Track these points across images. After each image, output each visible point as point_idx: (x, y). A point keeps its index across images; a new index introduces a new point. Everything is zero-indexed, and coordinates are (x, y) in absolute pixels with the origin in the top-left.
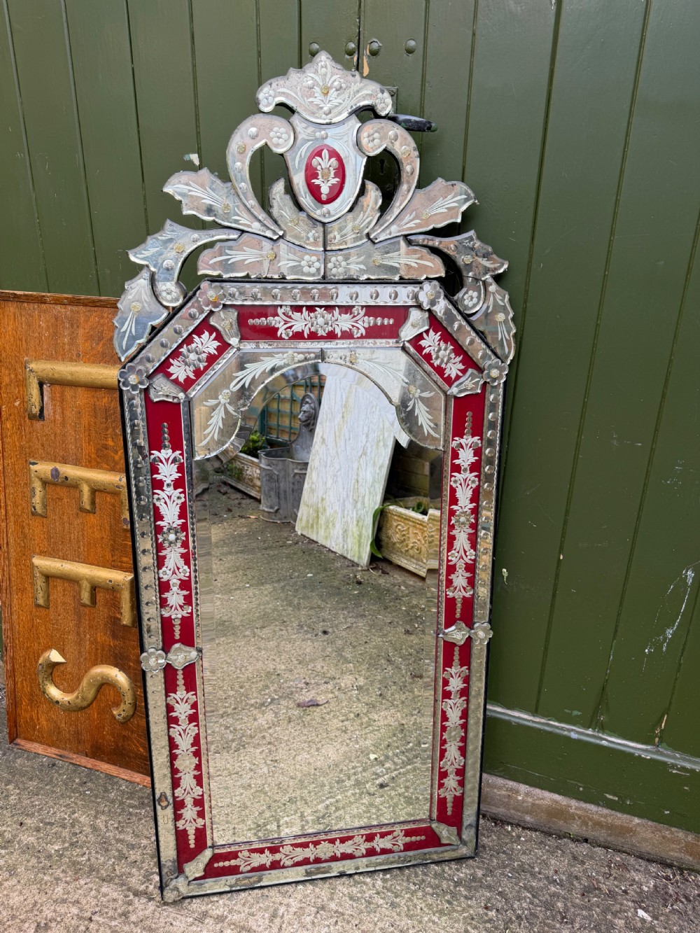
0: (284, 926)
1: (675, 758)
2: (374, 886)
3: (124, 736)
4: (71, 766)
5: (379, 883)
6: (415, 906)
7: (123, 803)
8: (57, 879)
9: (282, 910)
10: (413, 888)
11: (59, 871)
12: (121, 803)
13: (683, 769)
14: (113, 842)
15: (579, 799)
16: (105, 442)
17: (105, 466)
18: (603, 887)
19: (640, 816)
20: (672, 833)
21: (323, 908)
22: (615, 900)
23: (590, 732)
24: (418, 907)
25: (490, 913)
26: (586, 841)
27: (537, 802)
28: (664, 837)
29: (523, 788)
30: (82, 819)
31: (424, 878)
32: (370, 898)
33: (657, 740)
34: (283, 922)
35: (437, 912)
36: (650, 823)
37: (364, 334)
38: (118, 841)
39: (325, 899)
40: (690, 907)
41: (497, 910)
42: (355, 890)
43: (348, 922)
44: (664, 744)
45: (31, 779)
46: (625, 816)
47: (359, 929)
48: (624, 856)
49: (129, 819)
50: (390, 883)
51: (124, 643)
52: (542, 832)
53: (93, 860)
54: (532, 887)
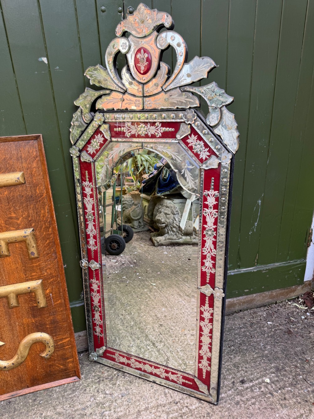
0: (172, 395)
1: (263, 267)
3: (50, 365)
4: (21, 397)
7: (64, 396)
12: (63, 396)
13: (267, 270)
14: (73, 413)
15: (236, 297)
16: (10, 216)
17: (12, 228)
18: (254, 321)
19: (255, 293)
20: (265, 294)
22: (260, 323)
23: (236, 270)
25: (232, 348)
26: (241, 311)
28: (263, 297)
33: (256, 264)
34: (170, 394)
36: (258, 294)
38: (75, 411)
40: (278, 314)
44: (258, 264)
46: (251, 295)
48: (253, 309)
49: (72, 400)
51: (41, 317)
54: (237, 333)
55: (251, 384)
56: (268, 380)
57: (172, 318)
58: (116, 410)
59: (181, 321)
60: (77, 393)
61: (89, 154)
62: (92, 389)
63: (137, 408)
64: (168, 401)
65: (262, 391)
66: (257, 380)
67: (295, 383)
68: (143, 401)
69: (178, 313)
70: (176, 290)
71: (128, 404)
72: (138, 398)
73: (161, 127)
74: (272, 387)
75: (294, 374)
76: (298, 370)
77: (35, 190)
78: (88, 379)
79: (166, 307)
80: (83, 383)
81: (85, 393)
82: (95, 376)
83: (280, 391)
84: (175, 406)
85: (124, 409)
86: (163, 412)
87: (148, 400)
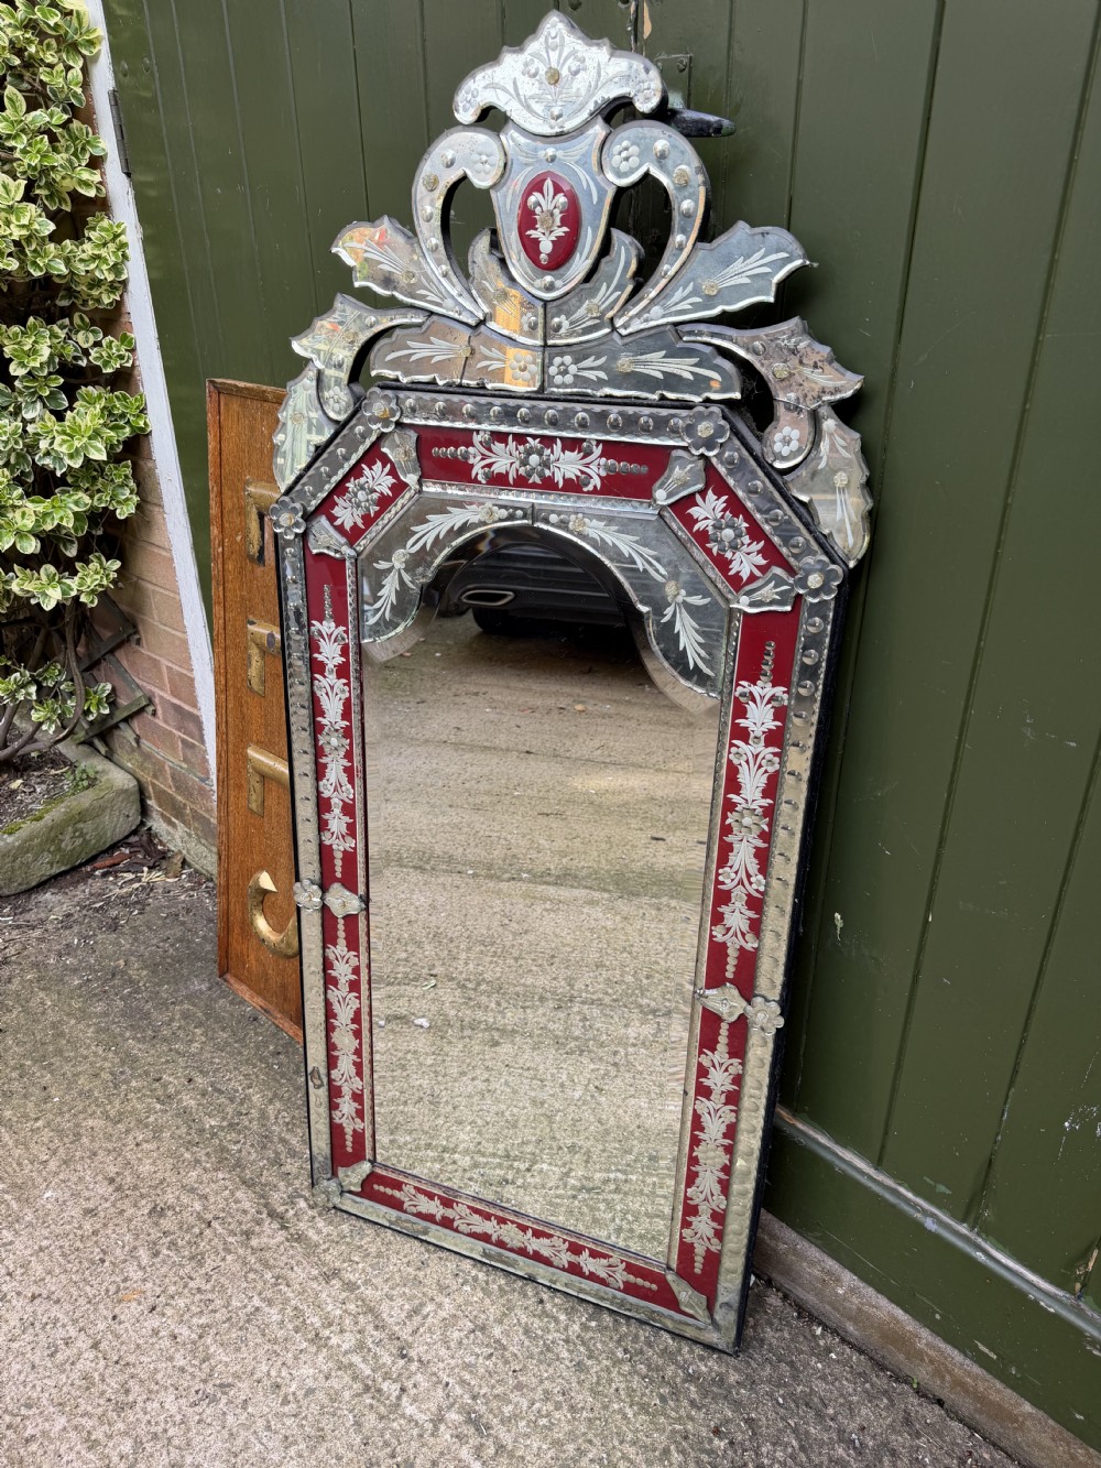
0: (421, 1330)
1: (1100, 1329)
2: (566, 1329)
5: (576, 1327)
6: (611, 1381)
8: (198, 1161)
9: (429, 1308)
10: (620, 1355)
11: (203, 1152)
14: (276, 1139)
15: (932, 1331)
21: (483, 1328)
24: (614, 1385)
25: (716, 1441)
26: (940, 1403)
27: (866, 1308)
28: (1072, 1457)
29: (848, 1278)
30: (255, 1099)
31: (645, 1348)
32: (553, 1342)
33: (1078, 1286)
34: (423, 1325)
35: (638, 1403)
36: (1051, 1422)
37: (599, 487)
38: (283, 1141)
39: (492, 1318)
41: (731, 1443)
42: (537, 1323)
43: (507, 1362)
44: (1090, 1299)
45: (223, 1029)
46: (1009, 1391)
47: (516, 1378)
48: (999, 1456)
50: (590, 1334)
52: (871, 1359)
53: (244, 1153)
54: (807, 1433)
58: (317, 1219)
63: (344, 1261)
64: (397, 1329)
72: (373, 1250)
85: (328, 1235)
86: (359, 1332)
87: (376, 1276)
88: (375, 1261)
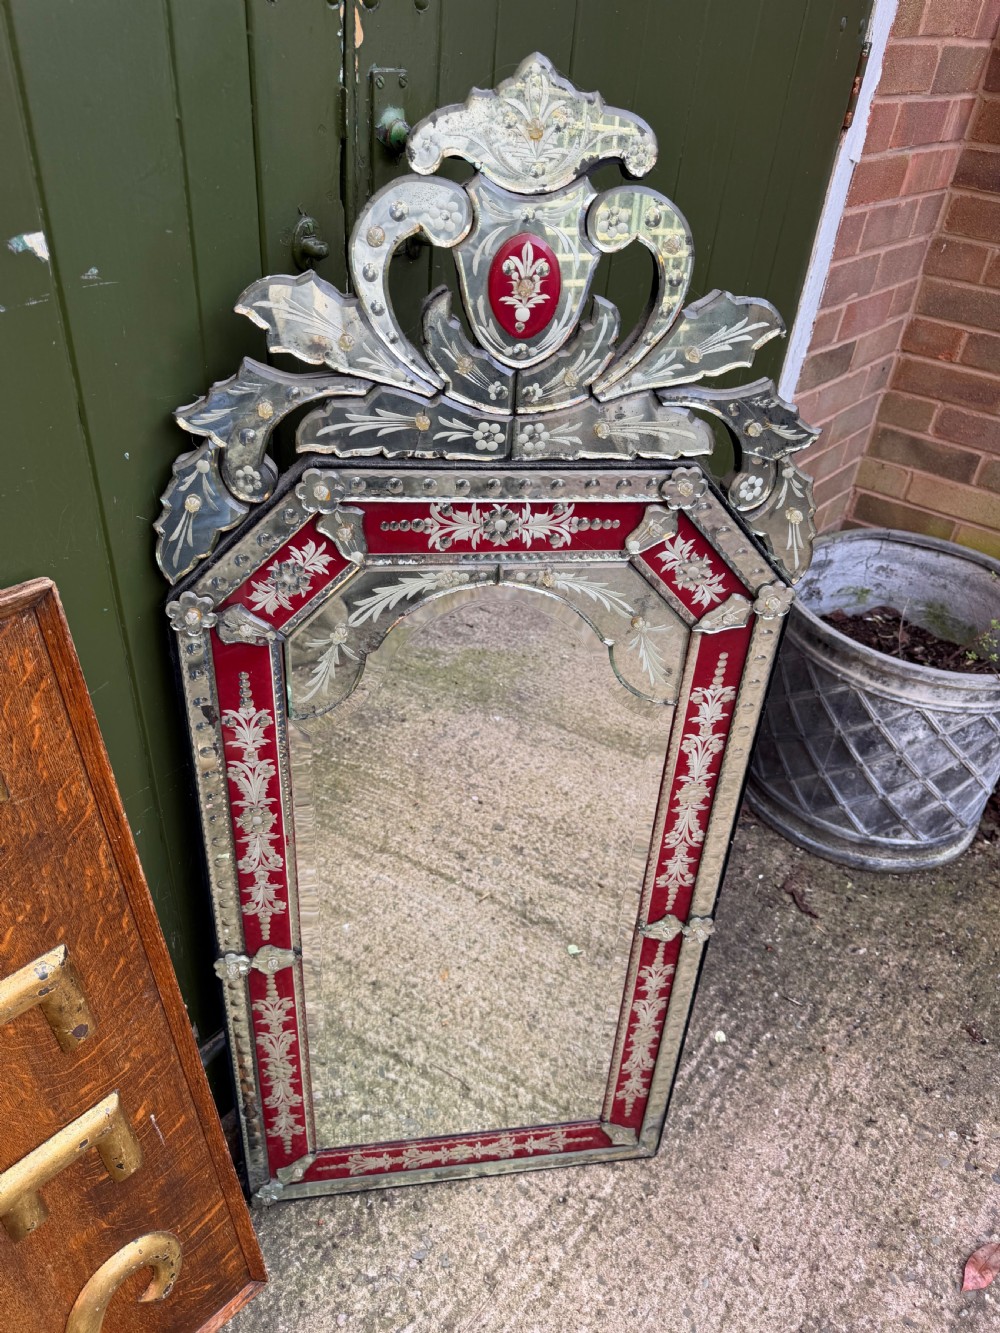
51: (128, 1200)
55: (694, 1063)
56: (720, 1036)
57: (390, 947)
58: (428, 1309)
59: (422, 946)
60: (281, 1327)
61: (262, 614)
62: (320, 1291)
63: (477, 1270)
64: (541, 1208)
65: (723, 1070)
66: (700, 1046)
67: (771, 1015)
68: (481, 1241)
69: (394, 922)
70: (337, 844)
71: (450, 1274)
72: (465, 1242)
73: (572, 516)
74: (736, 1049)
75: (760, 995)
76: (764, 980)
77: (52, 808)
78: (285, 1268)
79: (349, 916)
80: (279, 1288)
81: (307, 1315)
82: (302, 1246)
83: (754, 1052)
84: (564, 1210)
85: (447, 1292)
86: (546, 1243)
87: (493, 1233)
88: (477, 1237)
